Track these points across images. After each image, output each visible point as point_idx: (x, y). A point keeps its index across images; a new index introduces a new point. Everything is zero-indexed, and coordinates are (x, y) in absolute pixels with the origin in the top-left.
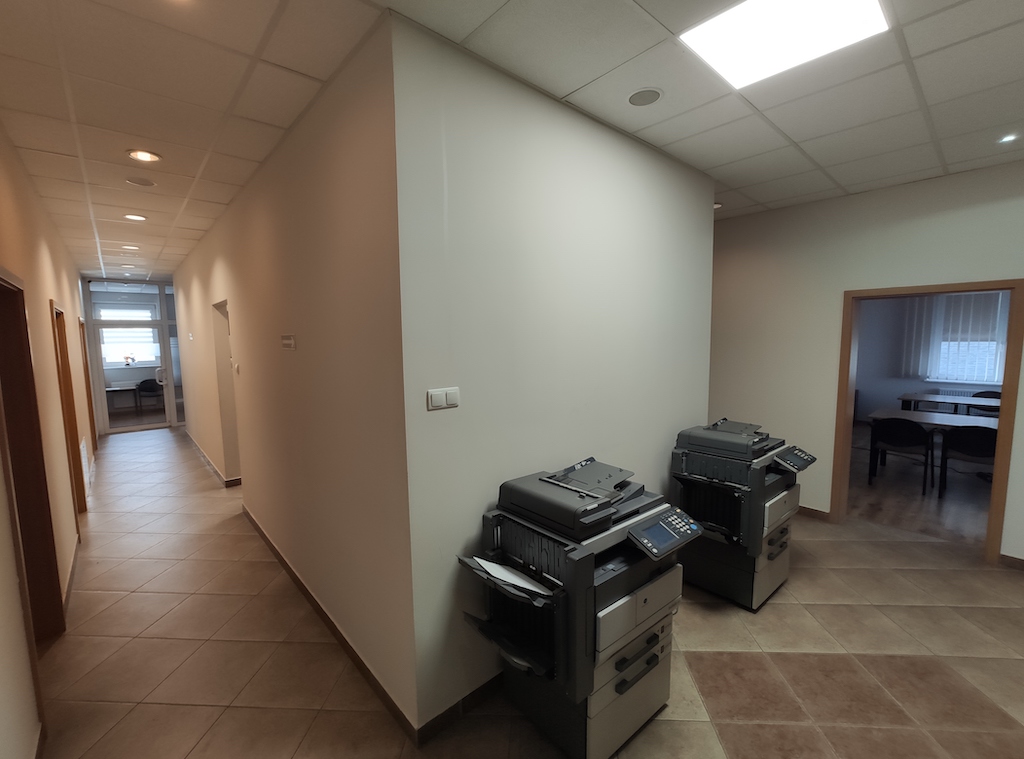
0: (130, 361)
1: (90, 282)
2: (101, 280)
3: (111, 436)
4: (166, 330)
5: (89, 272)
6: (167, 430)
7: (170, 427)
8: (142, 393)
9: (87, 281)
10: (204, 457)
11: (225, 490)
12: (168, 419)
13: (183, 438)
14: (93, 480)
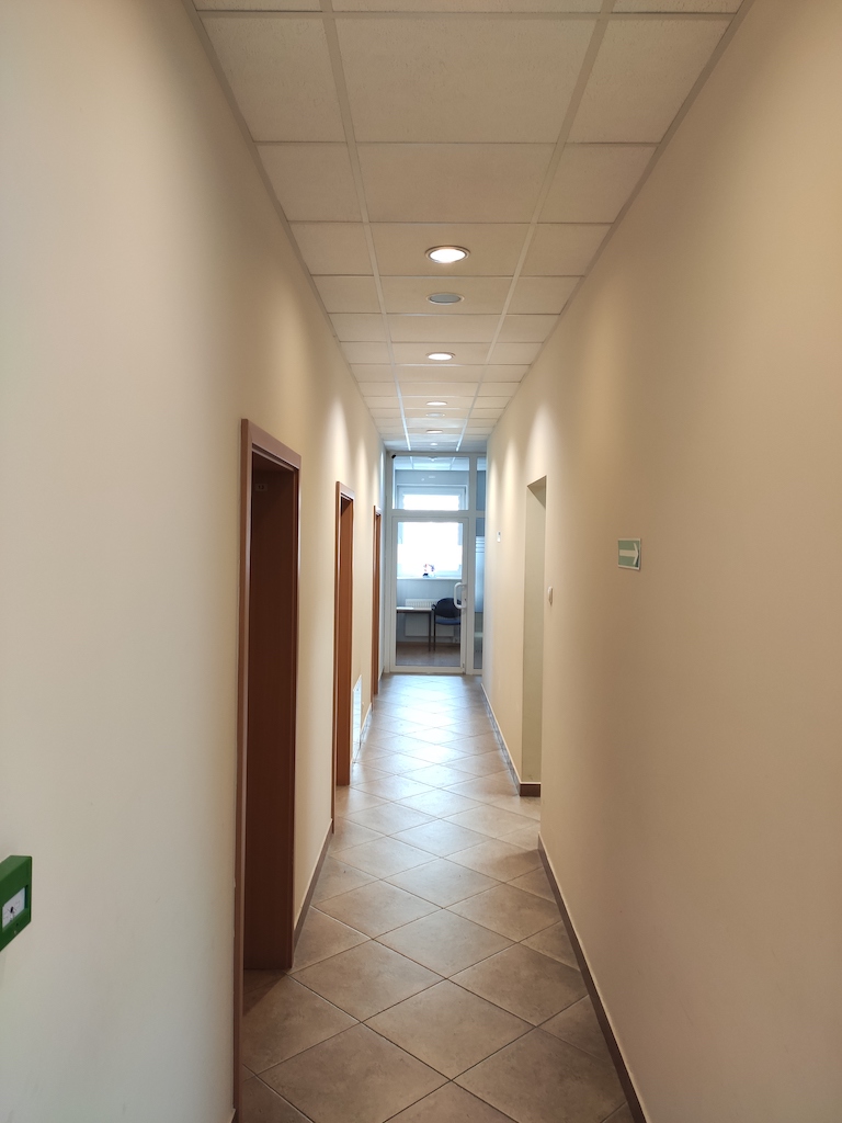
0: (429, 571)
1: (394, 457)
2: (406, 453)
3: (396, 677)
4: (473, 524)
5: (394, 444)
6: (459, 679)
7: (463, 674)
8: (439, 618)
9: (391, 455)
10: (498, 732)
11: (518, 798)
12: (462, 661)
13: (477, 697)
14: (365, 738)
